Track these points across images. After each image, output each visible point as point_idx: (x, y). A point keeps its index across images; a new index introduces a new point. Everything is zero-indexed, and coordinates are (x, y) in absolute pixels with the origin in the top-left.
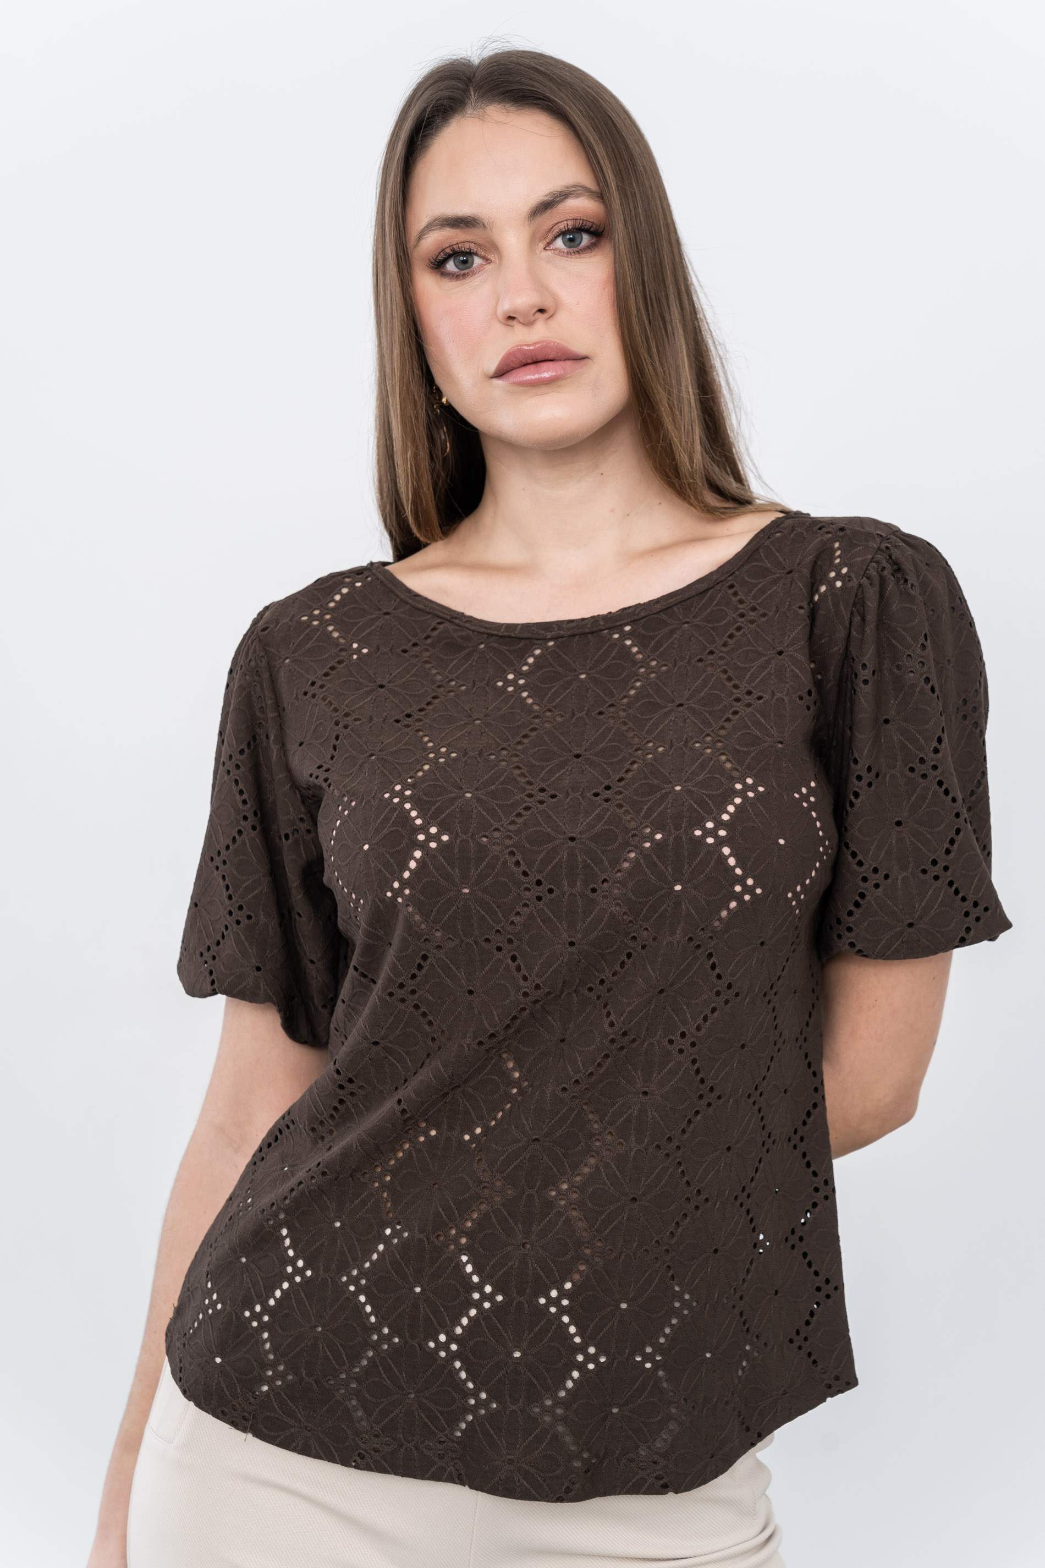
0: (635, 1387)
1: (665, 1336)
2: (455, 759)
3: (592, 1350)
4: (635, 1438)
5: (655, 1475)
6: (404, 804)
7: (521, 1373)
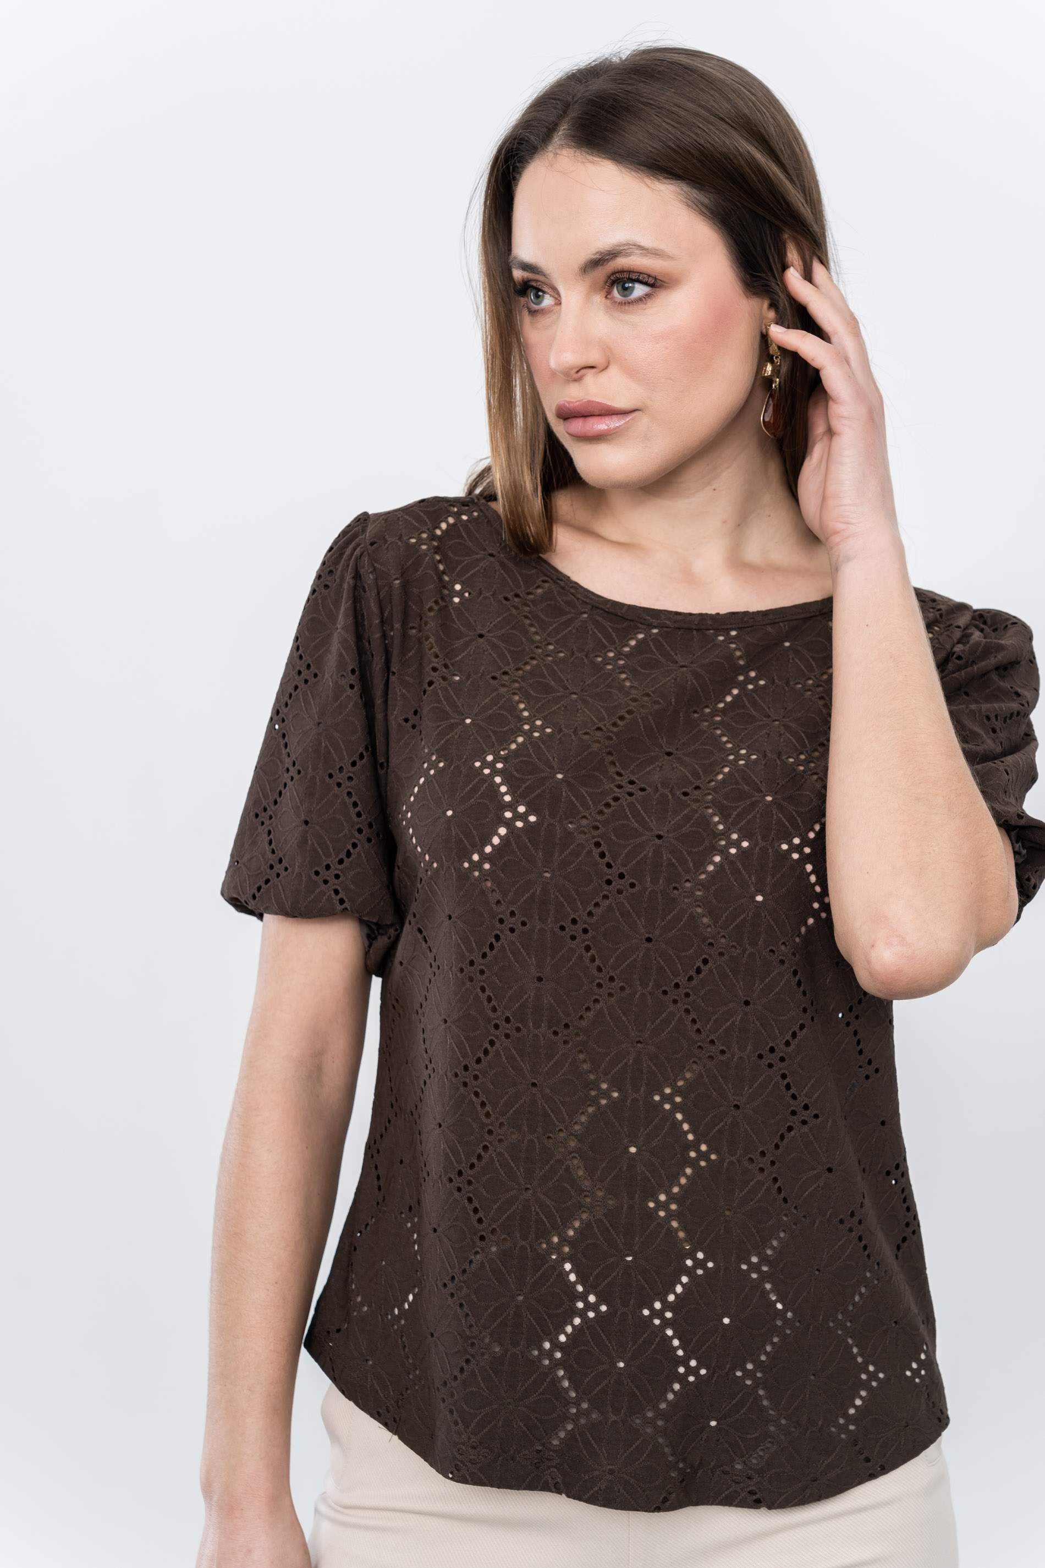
0: (734, 1402)
1: (766, 1353)
2: (550, 735)
3: (693, 1363)
4: (731, 1452)
5: (748, 1490)
6: (494, 777)
7: (623, 1384)
